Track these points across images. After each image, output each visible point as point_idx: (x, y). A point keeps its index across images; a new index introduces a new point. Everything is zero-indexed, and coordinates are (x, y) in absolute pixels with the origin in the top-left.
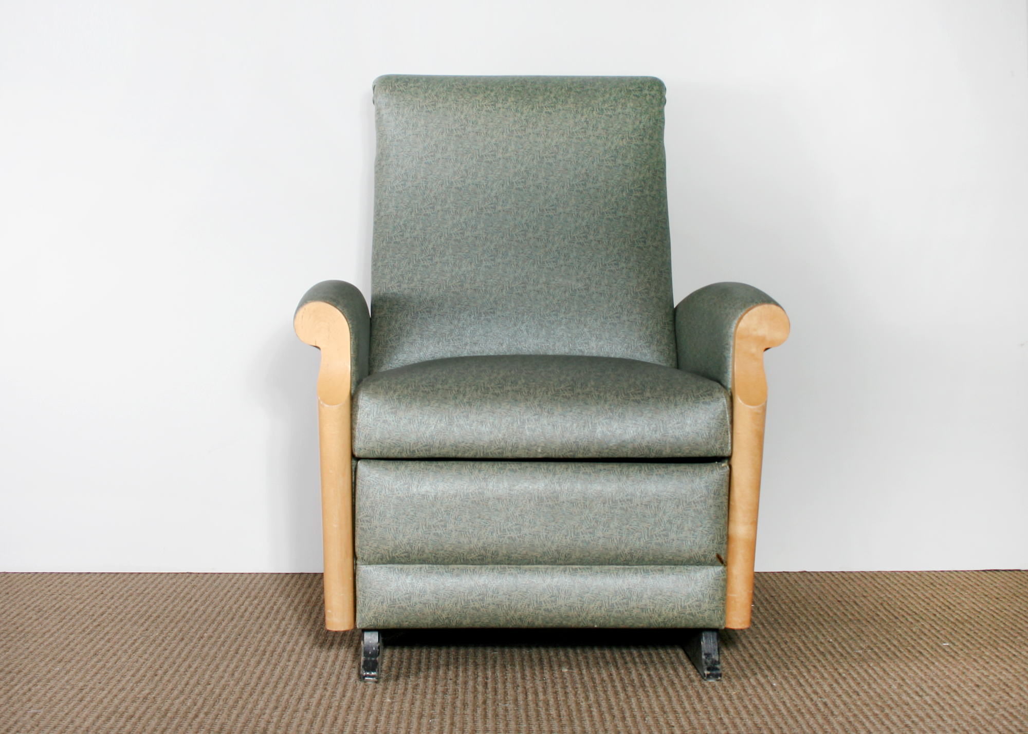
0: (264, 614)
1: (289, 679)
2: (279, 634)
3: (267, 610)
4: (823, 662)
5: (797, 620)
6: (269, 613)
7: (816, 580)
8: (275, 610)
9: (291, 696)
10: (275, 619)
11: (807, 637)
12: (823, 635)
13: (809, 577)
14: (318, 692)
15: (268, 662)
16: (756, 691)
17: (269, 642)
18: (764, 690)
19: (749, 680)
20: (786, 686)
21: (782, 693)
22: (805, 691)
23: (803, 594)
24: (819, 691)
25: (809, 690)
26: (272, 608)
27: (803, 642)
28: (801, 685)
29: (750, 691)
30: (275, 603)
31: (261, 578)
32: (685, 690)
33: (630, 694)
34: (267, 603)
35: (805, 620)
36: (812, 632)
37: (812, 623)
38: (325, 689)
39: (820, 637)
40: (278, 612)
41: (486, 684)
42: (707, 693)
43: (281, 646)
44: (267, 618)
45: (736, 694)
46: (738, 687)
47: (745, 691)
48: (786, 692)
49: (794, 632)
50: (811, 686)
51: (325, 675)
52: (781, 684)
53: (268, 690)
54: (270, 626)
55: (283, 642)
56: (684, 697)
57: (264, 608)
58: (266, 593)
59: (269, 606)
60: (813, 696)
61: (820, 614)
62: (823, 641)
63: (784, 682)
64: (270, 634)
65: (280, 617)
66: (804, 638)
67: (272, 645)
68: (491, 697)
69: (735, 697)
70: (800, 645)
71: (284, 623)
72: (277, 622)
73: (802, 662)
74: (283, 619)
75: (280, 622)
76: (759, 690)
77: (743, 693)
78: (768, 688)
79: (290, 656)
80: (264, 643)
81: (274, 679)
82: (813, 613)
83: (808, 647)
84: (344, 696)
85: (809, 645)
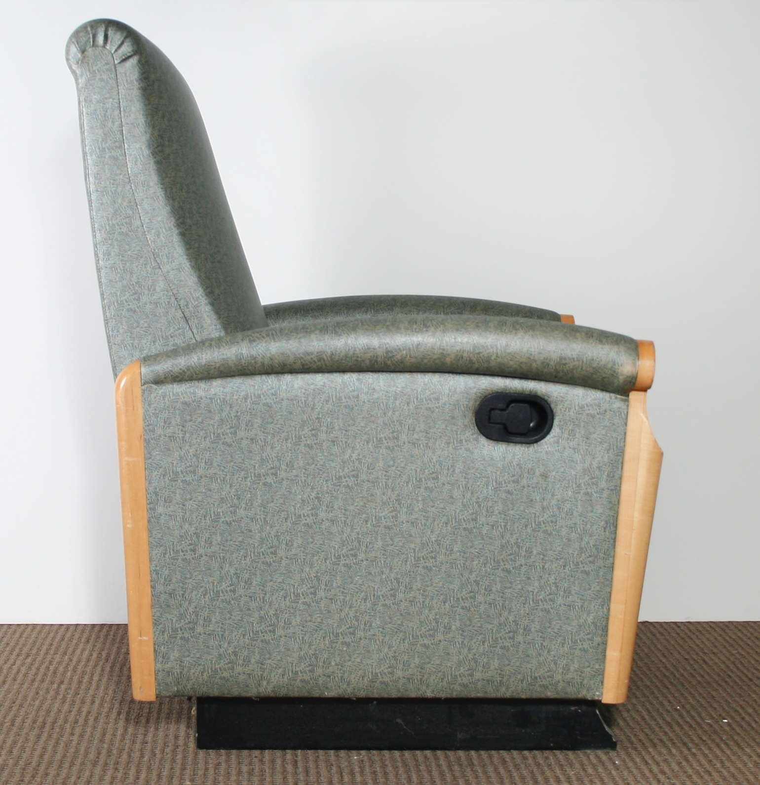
0: (40, 677)
1: (75, 757)
2: (58, 701)
3: (42, 671)
4: (671, 735)
5: (639, 683)
6: (45, 674)
7: (660, 633)
8: (51, 671)
9: (79, 778)
10: (52, 683)
11: (651, 704)
12: (670, 702)
13: (652, 628)
14: (109, 773)
15: (50, 736)
16: (596, 770)
17: (48, 712)
18: (606, 769)
19: (589, 758)
20: (630, 764)
21: (626, 773)
22: (651, 771)
23: (646, 650)
24: (666, 770)
25: (655, 769)
26: (48, 668)
27: (647, 710)
28: (647, 763)
29: (590, 771)
30: (51, 663)
31: (32, 631)
32: (518, 769)
33: (457, 774)
34: (42, 663)
35: (648, 683)
36: (657, 698)
37: (657, 686)
38: (116, 769)
39: (666, 703)
40: (55, 673)
41: (296, 762)
42: (543, 773)
43: (62, 716)
44: (43, 681)
45: (575, 774)
46: (577, 766)
47: (584, 770)
48: (630, 772)
49: (636, 697)
50: (658, 764)
51: (115, 752)
52: (624, 761)
53: (52, 772)
54: (48, 691)
55: (63, 711)
56: (517, 778)
57: (38, 669)
58: (39, 649)
59: (44, 666)
60: (660, 776)
61: (665, 676)
62: (669, 708)
63: (627, 760)
64: (49, 702)
65: (57, 680)
66: (647, 704)
67: (52, 714)
68: (302, 778)
69: (574, 778)
70: (644, 713)
71: (63, 687)
72: (55, 686)
73: (647, 735)
74: (62, 682)
75: (59, 687)
76: (600, 769)
77: (582, 773)
78: (610, 767)
79: (73, 728)
80: (42, 713)
81: (58, 757)
82: (658, 673)
83: (652, 717)
84: (138, 778)
85: (654, 714)
